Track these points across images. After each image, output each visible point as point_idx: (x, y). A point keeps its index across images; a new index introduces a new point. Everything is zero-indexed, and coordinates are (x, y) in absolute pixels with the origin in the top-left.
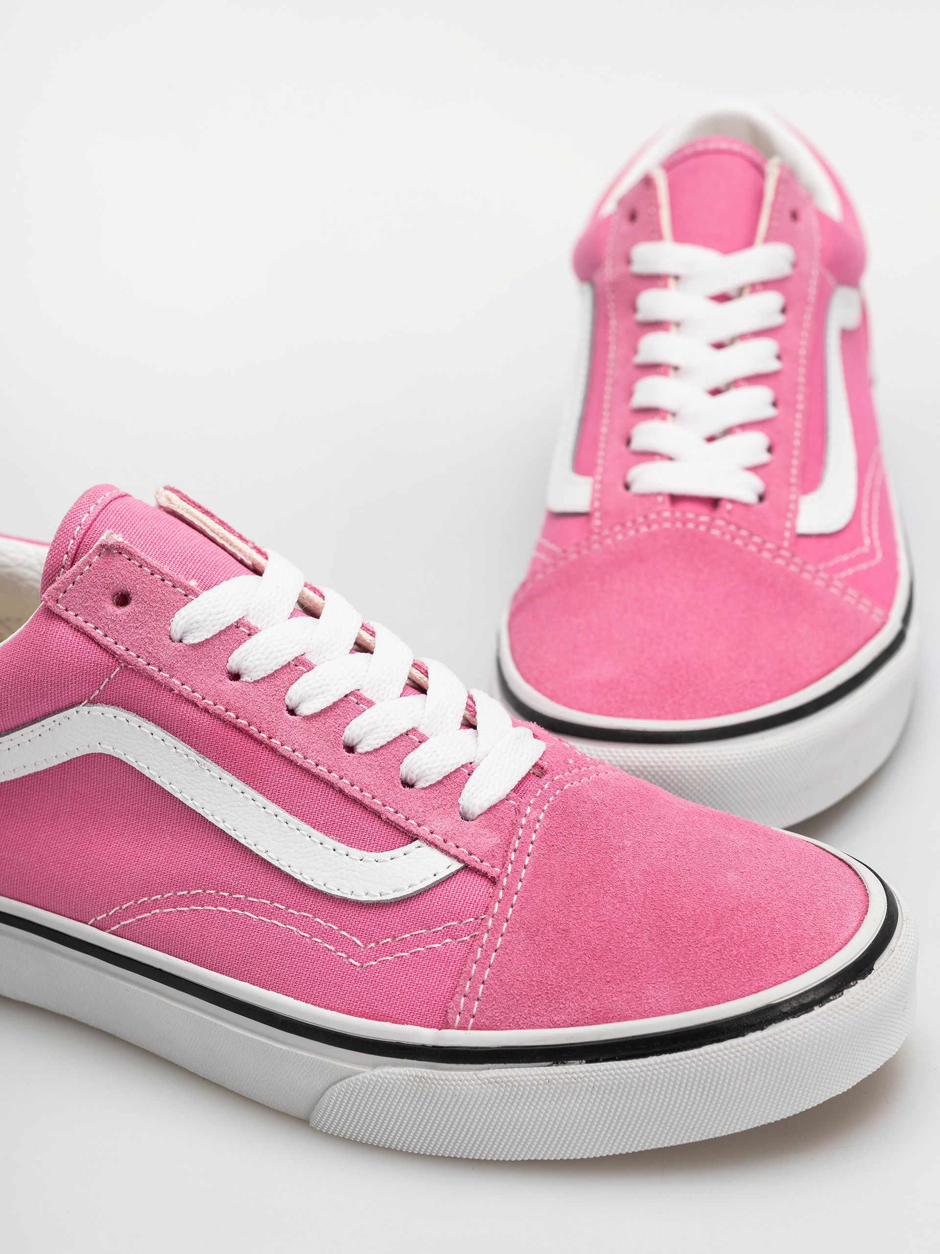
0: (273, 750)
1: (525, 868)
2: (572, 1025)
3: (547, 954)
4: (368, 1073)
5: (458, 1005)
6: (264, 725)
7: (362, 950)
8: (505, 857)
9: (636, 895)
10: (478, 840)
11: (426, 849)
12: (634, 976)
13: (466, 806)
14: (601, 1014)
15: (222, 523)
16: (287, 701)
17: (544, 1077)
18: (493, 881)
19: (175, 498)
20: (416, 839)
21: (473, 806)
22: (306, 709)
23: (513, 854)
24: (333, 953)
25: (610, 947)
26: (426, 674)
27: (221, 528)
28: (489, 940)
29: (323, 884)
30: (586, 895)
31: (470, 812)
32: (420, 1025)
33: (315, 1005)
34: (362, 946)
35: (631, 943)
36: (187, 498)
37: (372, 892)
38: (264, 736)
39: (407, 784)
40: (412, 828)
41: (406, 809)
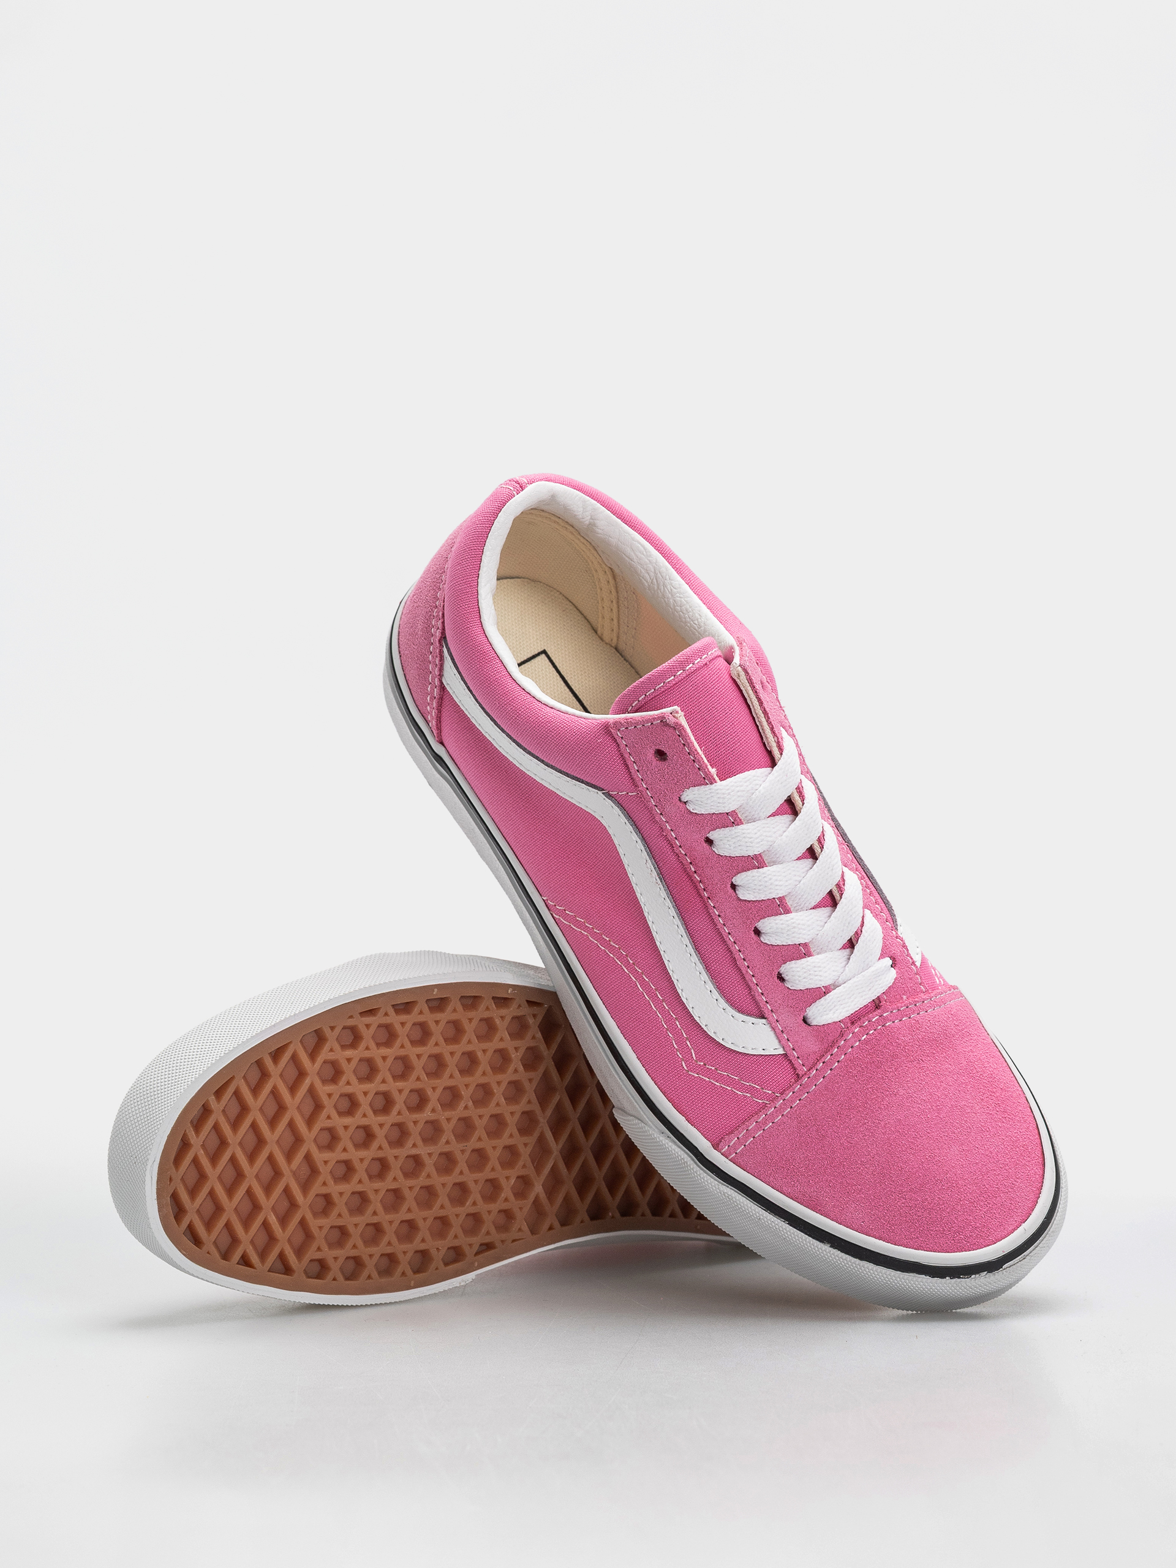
0: (706, 906)
1: (823, 1078)
2: (792, 1199)
3: (803, 1144)
4: (656, 1135)
5: (730, 1141)
6: (710, 887)
7: (693, 1062)
8: (815, 1064)
9: (883, 1136)
10: (804, 1043)
11: (767, 1029)
12: (848, 1192)
13: (809, 1015)
14: (814, 1203)
15: (765, 713)
16: (733, 880)
17: (758, 1215)
18: (798, 1077)
19: (742, 673)
20: (765, 1019)
21: (814, 1019)
22: (743, 894)
23: (821, 1064)
24: (675, 1050)
25: (845, 1163)
26: (841, 895)
27: (763, 715)
28: (772, 1114)
29: (691, 1007)
30: (851, 1119)
31: (810, 1020)
32: (702, 1134)
33: (647, 1072)
34: (695, 1059)
35: (860, 1168)
36: (751, 681)
37: (718, 1034)
38: (706, 895)
39: (781, 978)
40: (766, 1011)
41: (770, 996)
